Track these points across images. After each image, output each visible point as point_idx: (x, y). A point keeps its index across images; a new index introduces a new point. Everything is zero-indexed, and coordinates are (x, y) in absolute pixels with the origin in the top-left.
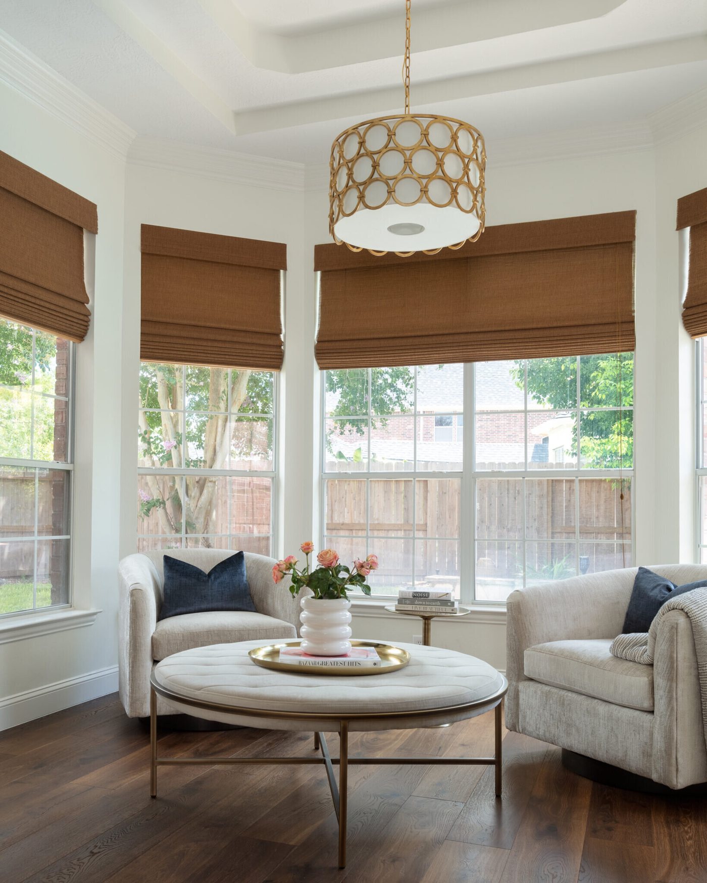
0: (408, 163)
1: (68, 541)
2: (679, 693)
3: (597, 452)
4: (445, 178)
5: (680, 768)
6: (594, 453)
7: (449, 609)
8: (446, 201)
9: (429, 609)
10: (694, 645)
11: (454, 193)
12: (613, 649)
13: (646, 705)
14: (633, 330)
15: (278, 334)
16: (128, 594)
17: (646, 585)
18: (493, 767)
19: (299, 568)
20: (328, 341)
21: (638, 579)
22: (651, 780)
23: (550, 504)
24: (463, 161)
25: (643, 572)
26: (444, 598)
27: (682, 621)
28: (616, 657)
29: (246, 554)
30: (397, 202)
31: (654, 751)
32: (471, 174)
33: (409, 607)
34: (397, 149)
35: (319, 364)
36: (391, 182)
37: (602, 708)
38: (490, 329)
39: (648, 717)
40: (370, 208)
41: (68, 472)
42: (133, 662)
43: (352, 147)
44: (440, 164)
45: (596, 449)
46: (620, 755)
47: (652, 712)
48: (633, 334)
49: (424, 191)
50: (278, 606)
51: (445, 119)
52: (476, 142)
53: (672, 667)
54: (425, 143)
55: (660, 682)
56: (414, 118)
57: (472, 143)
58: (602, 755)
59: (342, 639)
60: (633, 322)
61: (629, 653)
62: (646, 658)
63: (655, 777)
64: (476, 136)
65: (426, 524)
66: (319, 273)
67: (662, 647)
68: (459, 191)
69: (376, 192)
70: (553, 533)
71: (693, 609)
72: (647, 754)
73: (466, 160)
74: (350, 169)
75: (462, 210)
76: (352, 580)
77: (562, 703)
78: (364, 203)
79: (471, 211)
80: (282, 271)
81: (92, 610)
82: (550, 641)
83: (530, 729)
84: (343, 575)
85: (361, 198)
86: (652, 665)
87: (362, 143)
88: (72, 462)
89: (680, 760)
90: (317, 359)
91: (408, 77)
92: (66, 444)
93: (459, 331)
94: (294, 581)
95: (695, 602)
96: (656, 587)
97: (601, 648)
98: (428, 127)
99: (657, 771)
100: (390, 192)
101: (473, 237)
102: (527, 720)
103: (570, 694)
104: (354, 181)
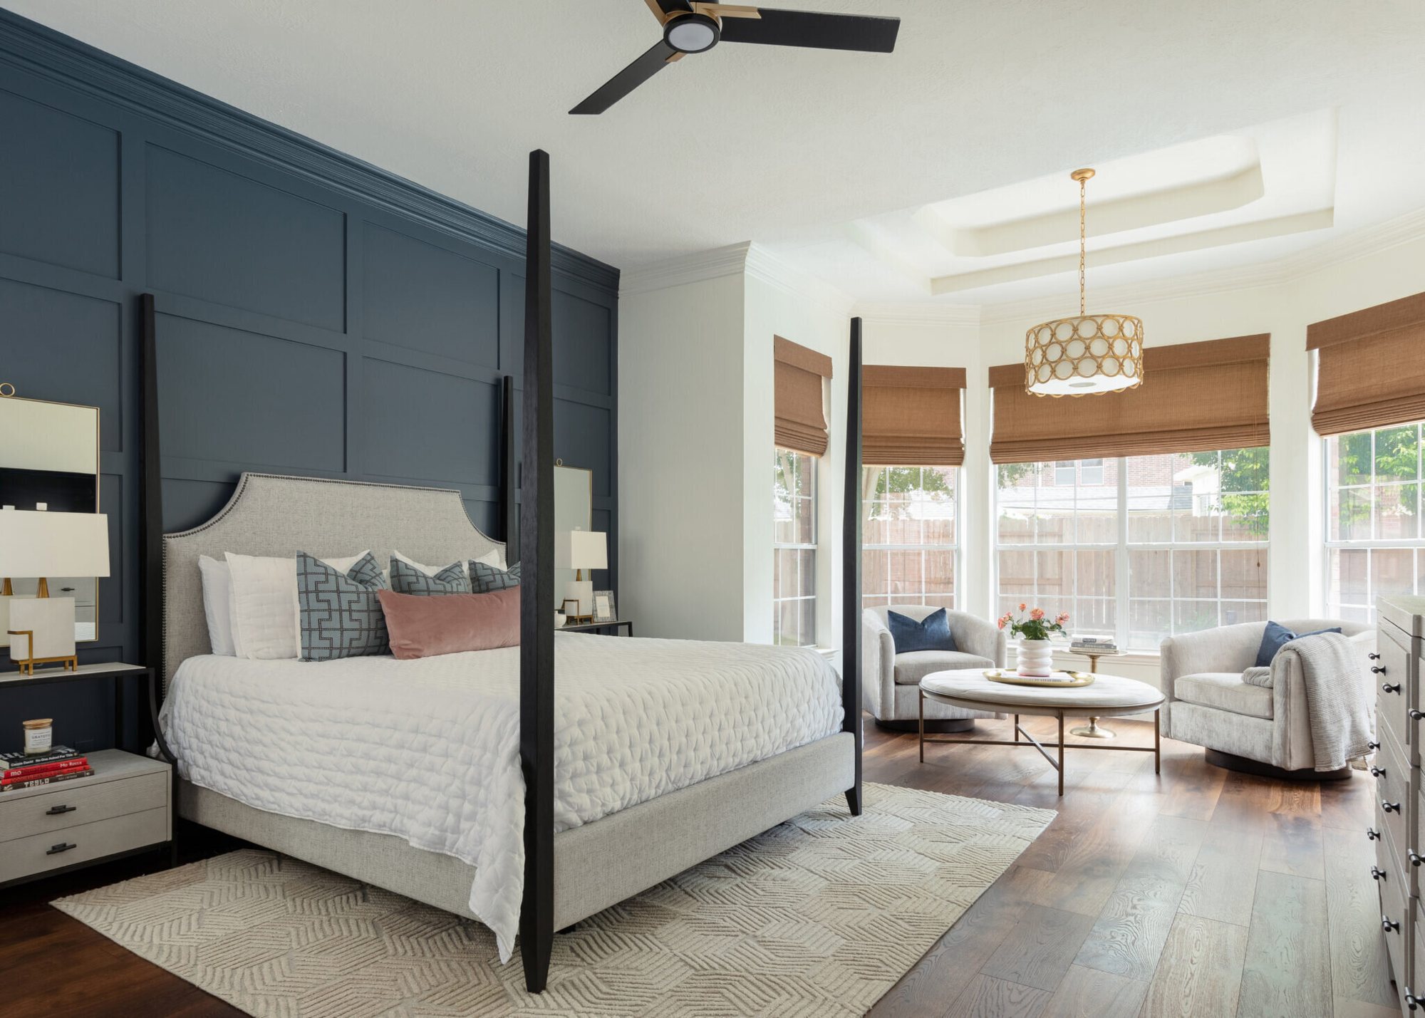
0: (1088, 348)
1: (814, 600)
2: (1292, 706)
3: (1244, 508)
4: (1115, 357)
5: (1292, 755)
6: (1241, 509)
7: (1112, 651)
8: (1115, 372)
9: (1095, 651)
10: (1303, 674)
11: (1121, 365)
12: (1244, 678)
13: (1267, 714)
14: (1269, 430)
15: (958, 439)
16: (878, 637)
17: (1273, 635)
18: (1154, 753)
19: (1016, 619)
20: (1001, 442)
21: (1267, 630)
22: (1272, 765)
23: (1195, 557)
24: (1127, 343)
25: (1272, 624)
26: (1108, 643)
27: (1294, 657)
28: (1246, 683)
29: (946, 609)
30: (1079, 374)
31: (1274, 745)
32: (1133, 351)
33: (1081, 649)
34: (1080, 338)
35: (993, 460)
36: (1076, 362)
37: (1235, 718)
38: (1141, 431)
39: (1270, 722)
40: (1059, 379)
41: (814, 551)
42: (883, 683)
43: (1045, 337)
44: (1111, 347)
45: (1242, 505)
46: (1249, 749)
47: (1272, 720)
48: (1269, 433)
49: (1099, 367)
50: (978, 647)
51: (1113, 316)
52: (1136, 326)
53: (1287, 688)
54: (1100, 334)
55: (1278, 700)
56: (1092, 318)
57: (1133, 327)
58: (1235, 751)
59: (1047, 665)
60: (1267, 424)
61: (1257, 679)
62: (1268, 683)
63: (1274, 763)
64: (1136, 322)
65: (1061, 579)
66: (992, 389)
67: (1279, 674)
68: (1124, 364)
69: (1064, 368)
70: (1197, 587)
71: (1303, 649)
72: (1269, 748)
73: (1130, 341)
74: (1036, 336)
75: (1127, 376)
76: (1053, 628)
77: (1205, 715)
78: (1055, 375)
79: (1133, 376)
80: (962, 390)
81: (832, 650)
82: (1194, 673)
83: (1180, 735)
84: (1046, 624)
85: (1053, 371)
86: (1272, 688)
87: (1053, 335)
88: (816, 543)
89: (1292, 750)
90: (991, 457)
91: (1083, 278)
92: (810, 530)
93: (1112, 433)
94: (1013, 628)
95: (1305, 645)
96: (1280, 636)
97: (1236, 679)
98: (1102, 323)
99: (1276, 759)
100: (1075, 369)
101: (1134, 386)
102: (1178, 729)
103: (1211, 710)
104: (1047, 360)
